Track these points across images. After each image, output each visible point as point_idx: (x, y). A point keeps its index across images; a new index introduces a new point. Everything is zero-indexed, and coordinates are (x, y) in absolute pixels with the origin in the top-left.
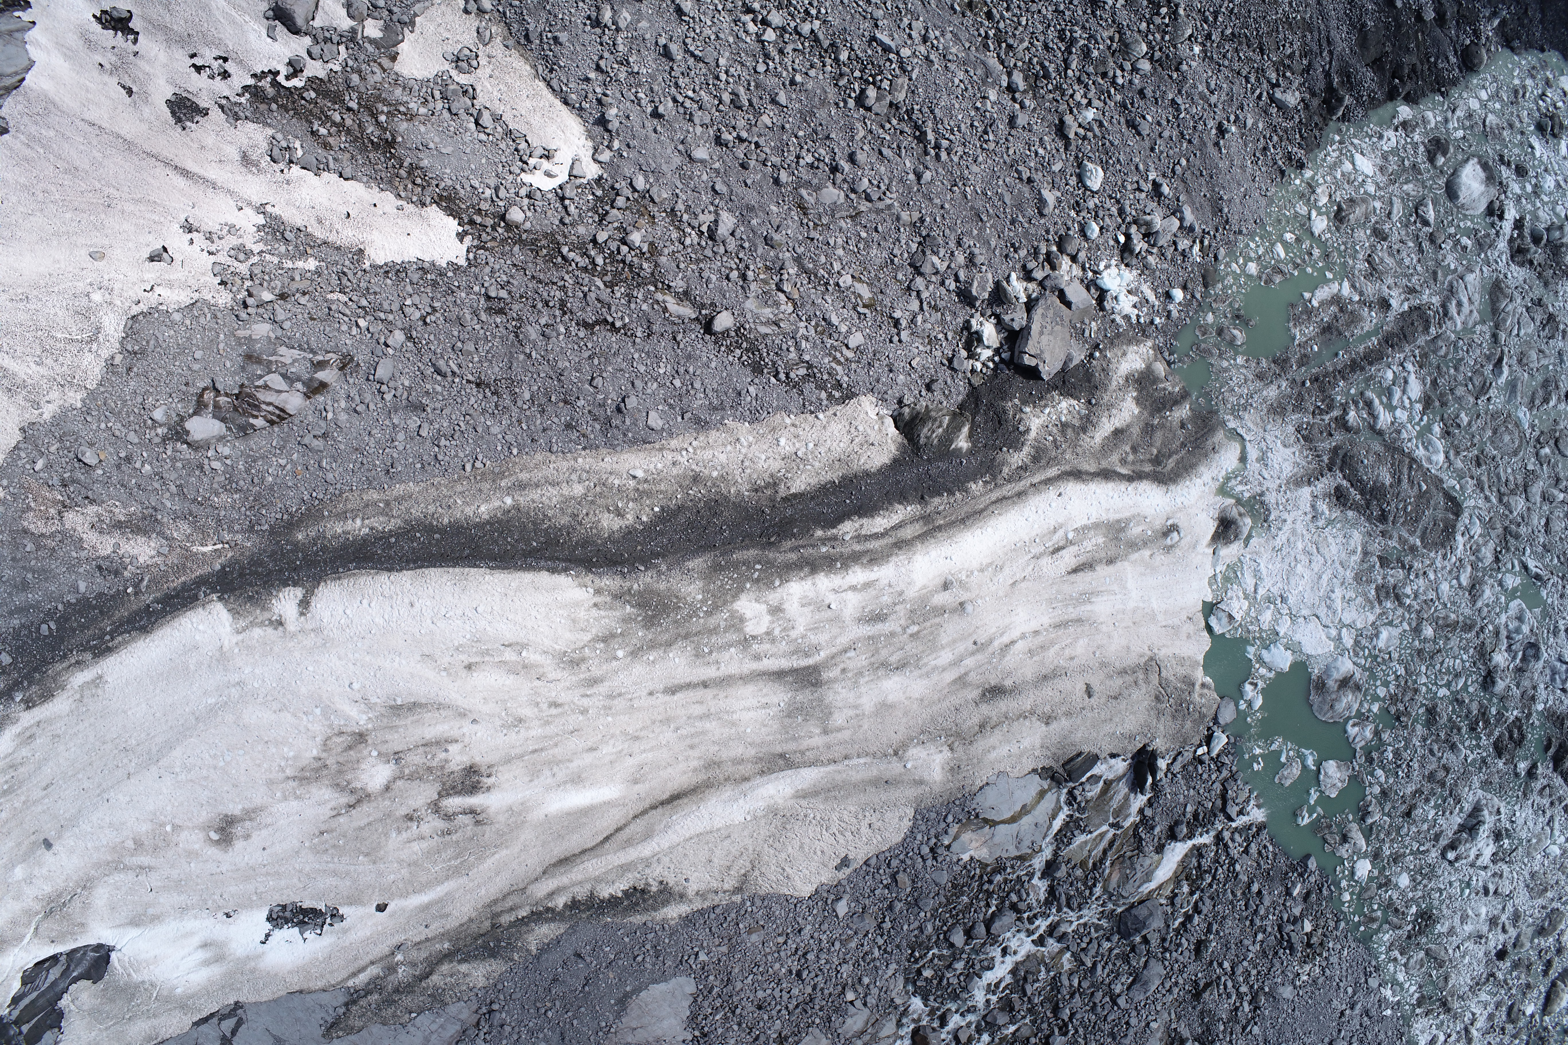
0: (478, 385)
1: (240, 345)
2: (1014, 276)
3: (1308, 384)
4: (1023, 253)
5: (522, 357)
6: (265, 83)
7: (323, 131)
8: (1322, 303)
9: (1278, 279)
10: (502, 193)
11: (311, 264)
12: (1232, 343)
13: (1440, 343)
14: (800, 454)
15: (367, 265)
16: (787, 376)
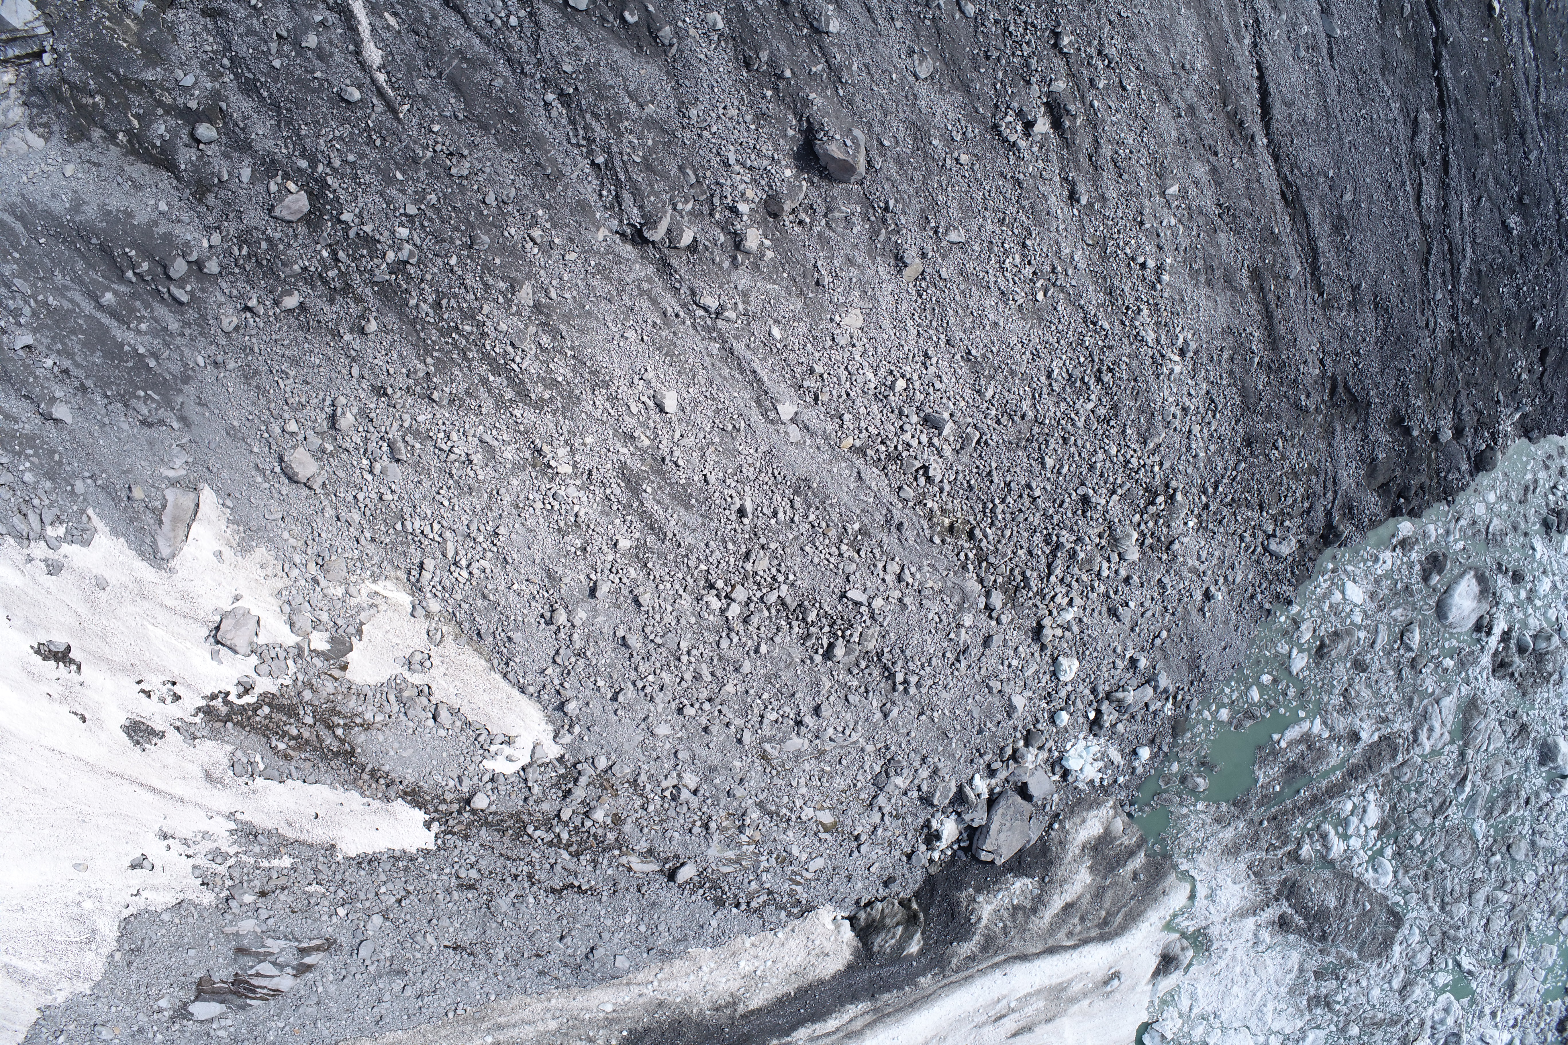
0: (455, 949)
1: (230, 941)
2: (977, 776)
3: (1265, 823)
4: (987, 758)
5: (494, 925)
6: (218, 703)
7: (282, 746)
8: (1290, 744)
9: (1248, 724)
10: (466, 782)
11: (286, 862)
12: (1194, 791)
13: (1405, 770)
14: (758, 973)
15: (340, 858)
16: (748, 904)
